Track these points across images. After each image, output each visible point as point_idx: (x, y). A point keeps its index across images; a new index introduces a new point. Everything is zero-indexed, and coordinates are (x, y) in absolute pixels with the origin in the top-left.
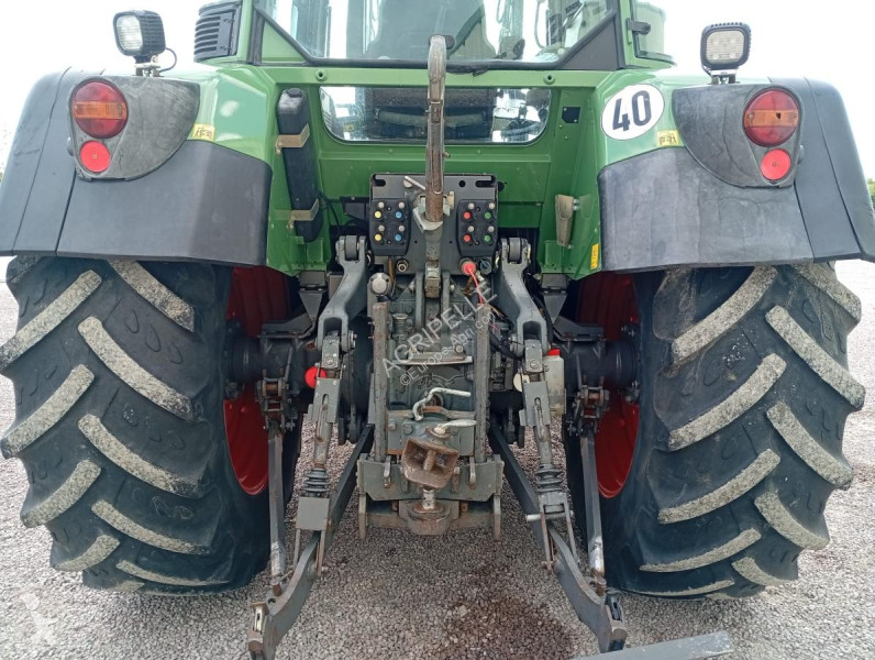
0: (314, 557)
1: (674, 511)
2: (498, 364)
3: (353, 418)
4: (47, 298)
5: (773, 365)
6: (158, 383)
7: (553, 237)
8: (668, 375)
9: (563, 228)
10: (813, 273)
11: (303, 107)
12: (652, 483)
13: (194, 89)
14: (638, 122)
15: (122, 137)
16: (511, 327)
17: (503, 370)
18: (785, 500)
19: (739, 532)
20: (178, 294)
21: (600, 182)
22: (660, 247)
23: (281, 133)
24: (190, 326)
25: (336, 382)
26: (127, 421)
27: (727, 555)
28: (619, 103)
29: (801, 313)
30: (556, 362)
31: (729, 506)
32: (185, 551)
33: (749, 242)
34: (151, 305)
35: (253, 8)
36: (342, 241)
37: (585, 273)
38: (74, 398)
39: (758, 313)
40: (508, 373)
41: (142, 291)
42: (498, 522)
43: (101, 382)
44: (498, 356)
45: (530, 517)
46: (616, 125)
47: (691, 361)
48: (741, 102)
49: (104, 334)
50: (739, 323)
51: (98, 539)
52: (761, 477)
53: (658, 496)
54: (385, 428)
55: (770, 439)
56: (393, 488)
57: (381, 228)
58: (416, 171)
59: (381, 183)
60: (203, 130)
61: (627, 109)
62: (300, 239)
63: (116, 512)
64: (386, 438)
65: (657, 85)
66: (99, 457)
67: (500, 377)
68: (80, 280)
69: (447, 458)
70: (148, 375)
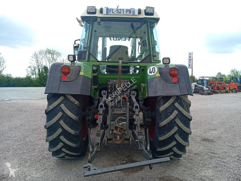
0: (98, 148)
1: (161, 138)
2: (131, 113)
3: (103, 125)
4: (55, 101)
5: (176, 112)
6: (73, 115)
7: (141, 91)
8: (159, 114)
9: (142, 89)
10: (182, 97)
11: (97, 69)
12: (158, 134)
13: (80, 67)
14: (153, 73)
15: (69, 75)
16: (133, 107)
17: (132, 115)
18: (180, 136)
19: (172, 142)
20: (77, 100)
21: (147, 82)
22: (156, 93)
23: (93, 73)
24: (79, 106)
25: (102, 116)
26: (67, 122)
27: (171, 147)
28: (150, 69)
29: (181, 104)
30: (141, 113)
31: (170, 137)
32: (75, 146)
33: (170, 92)
34: (73, 102)
35: (89, 52)
36: (103, 91)
37: (146, 97)
38: (59, 118)
39: (173, 104)
40: (133, 116)
41: (71, 100)
42: (131, 142)
43: (64, 115)
44: (131, 112)
45: (136, 140)
46: (150, 73)
47: (162, 112)
48: (169, 70)
49: (65, 107)
50: (170, 105)
51: (60, 144)
52: (175, 132)
53: (158, 136)
54: (110, 125)
55: (176, 125)
56: (112, 136)
57: (110, 89)
58: (116, 79)
59: (110, 81)
60: (82, 73)
61: (151, 70)
62: (95, 91)
63: (64, 138)
64: (111, 127)
65: (156, 66)
66: (62, 128)
67: (131, 116)
68: (60, 98)
69: (122, 129)
70: (72, 114)
